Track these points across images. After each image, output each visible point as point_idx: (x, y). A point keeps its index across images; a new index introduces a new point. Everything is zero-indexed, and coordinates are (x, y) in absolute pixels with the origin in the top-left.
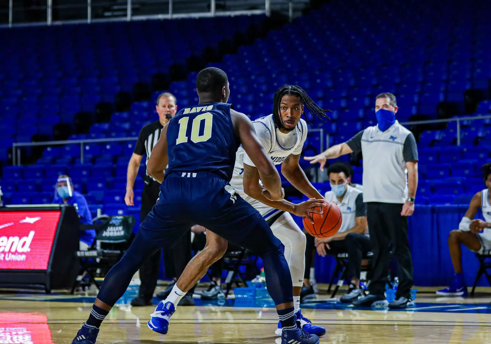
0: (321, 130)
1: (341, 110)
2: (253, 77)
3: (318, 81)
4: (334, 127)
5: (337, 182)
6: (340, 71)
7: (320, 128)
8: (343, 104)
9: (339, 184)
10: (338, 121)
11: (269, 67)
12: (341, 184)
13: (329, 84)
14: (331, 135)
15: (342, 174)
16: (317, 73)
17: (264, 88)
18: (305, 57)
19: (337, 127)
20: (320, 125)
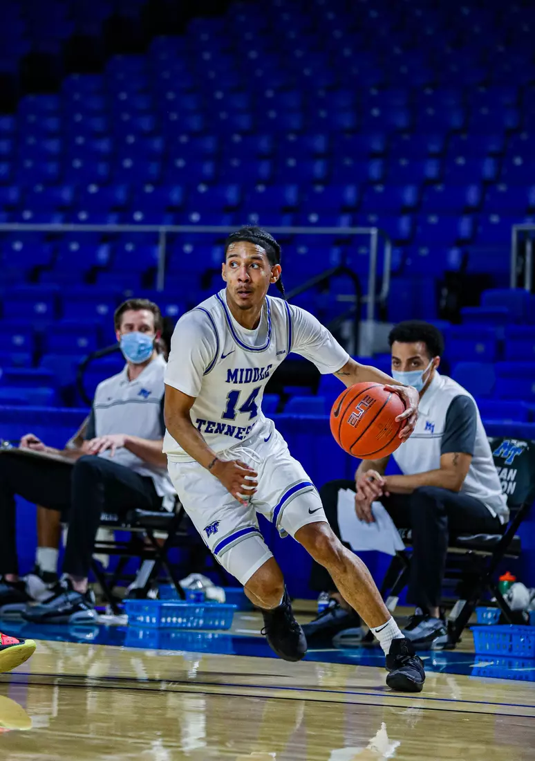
0: (374, 232)
1: (425, 186)
2: (219, 95)
3: (376, 112)
4: (404, 224)
5: (404, 365)
6: (429, 91)
7: (370, 225)
8: (431, 170)
9: (408, 369)
10: (417, 212)
11: (259, 73)
12: (414, 369)
13: (401, 121)
14: (398, 243)
15: (419, 347)
16: (374, 92)
17: (244, 121)
18: (347, 52)
19: (414, 224)
20: (373, 218)
